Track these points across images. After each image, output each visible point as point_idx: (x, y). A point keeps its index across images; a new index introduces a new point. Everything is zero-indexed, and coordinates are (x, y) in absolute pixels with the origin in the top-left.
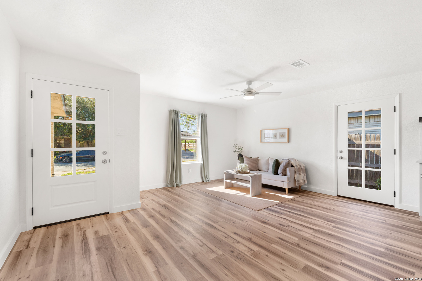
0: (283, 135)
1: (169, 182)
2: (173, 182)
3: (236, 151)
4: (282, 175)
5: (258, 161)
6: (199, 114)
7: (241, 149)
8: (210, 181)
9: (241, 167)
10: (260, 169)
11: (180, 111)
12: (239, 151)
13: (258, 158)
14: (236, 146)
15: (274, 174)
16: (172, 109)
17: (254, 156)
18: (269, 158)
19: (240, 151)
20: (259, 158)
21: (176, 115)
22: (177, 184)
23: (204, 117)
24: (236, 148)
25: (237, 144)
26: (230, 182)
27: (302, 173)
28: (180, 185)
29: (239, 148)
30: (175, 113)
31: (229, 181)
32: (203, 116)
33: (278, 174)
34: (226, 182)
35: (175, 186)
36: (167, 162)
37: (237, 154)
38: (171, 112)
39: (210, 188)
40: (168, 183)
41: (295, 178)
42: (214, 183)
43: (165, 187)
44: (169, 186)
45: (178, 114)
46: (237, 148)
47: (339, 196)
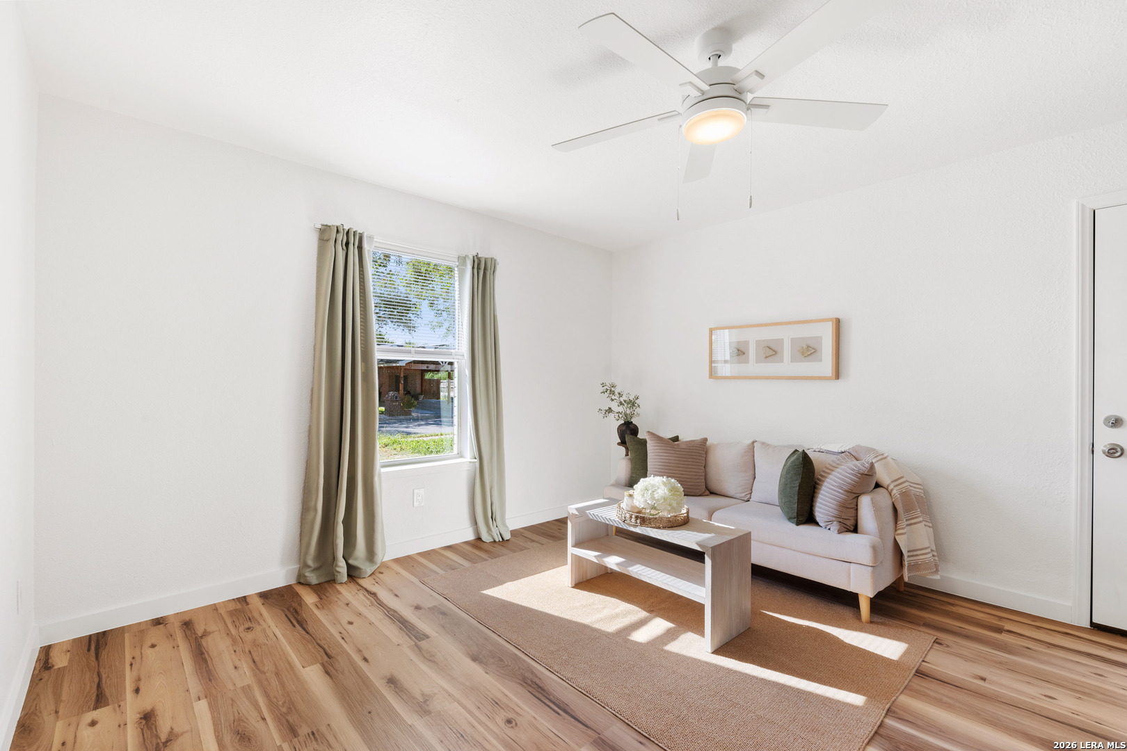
0: (808, 347)
1: (310, 563)
2: (331, 558)
3: (610, 410)
4: (840, 532)
5: (706, 453)
6: (465, 258)
7: (632, 404)
8: (507, 536)
9: (652, 494)
10: (715, 486)
11: (371, 238)
12: (621, 409)
13: (706, 440)
14: (610, 391)
15: (798, 524)
16: (334, 222)
17: (688, 435)
18: (753, 442)
19: (628, 412)
20: (708, 443)
21: (353, 252)
22: (350, 567)
23: (483, 270)
24: (612, 400)
25: (616, 383)
26: (595, 561)
27: (921, 519)
28: (368, 569)
29: (622, 399)
30: (347, 244)
31: (590, 555)
32: (479, 268)
33: (817, 524)
34: (578, 560)
35: (344, 577)
36: (306, 469)
37: (614, 423)
38: (325, 233)
39: (501, 583)
40: (306, 566)
41: (896, 545)
42: (522, 549)
43: (292, 581)
44: (313, 578)
45: (360, 248)
46: (613, 397)
47: (1097, 628)
